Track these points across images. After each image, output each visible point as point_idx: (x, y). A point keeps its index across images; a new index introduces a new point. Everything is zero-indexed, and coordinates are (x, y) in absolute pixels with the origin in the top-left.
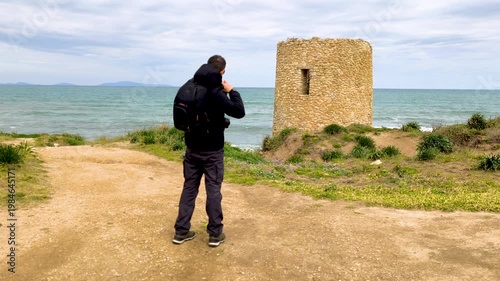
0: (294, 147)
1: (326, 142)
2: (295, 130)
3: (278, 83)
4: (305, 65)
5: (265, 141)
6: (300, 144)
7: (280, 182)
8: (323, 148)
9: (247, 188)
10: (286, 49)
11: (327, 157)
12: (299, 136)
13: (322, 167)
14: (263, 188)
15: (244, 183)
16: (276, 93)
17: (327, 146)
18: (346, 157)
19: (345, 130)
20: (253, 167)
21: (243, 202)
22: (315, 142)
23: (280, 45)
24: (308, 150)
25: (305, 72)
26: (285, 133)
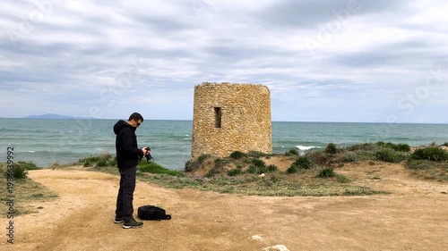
0: (208, 168)
1: (231, 164)
2: (209, 156)
3: (196, 118)
4: (217, 104)
5: (187, 164)
6: (213, 165)
7: (200, 187)
8: (230, 169)
9: (180, 190)
10: (202, 91)
11: (232, 174)
12: (212, 160)
13: (227, 179)
14: (189, 190)
15: (177, 187)
16: (194, 126)
17: (232, 166)
18: (244, 173)
19: (245, 155)
20: (182, 179)
21: (178, 197)
22: (224, 164)
23: (197, 88)
24: (219, 170)
25: (218, 110)
26: (201, 159)
